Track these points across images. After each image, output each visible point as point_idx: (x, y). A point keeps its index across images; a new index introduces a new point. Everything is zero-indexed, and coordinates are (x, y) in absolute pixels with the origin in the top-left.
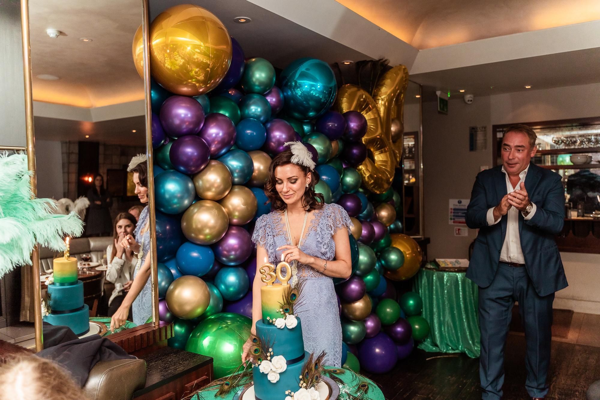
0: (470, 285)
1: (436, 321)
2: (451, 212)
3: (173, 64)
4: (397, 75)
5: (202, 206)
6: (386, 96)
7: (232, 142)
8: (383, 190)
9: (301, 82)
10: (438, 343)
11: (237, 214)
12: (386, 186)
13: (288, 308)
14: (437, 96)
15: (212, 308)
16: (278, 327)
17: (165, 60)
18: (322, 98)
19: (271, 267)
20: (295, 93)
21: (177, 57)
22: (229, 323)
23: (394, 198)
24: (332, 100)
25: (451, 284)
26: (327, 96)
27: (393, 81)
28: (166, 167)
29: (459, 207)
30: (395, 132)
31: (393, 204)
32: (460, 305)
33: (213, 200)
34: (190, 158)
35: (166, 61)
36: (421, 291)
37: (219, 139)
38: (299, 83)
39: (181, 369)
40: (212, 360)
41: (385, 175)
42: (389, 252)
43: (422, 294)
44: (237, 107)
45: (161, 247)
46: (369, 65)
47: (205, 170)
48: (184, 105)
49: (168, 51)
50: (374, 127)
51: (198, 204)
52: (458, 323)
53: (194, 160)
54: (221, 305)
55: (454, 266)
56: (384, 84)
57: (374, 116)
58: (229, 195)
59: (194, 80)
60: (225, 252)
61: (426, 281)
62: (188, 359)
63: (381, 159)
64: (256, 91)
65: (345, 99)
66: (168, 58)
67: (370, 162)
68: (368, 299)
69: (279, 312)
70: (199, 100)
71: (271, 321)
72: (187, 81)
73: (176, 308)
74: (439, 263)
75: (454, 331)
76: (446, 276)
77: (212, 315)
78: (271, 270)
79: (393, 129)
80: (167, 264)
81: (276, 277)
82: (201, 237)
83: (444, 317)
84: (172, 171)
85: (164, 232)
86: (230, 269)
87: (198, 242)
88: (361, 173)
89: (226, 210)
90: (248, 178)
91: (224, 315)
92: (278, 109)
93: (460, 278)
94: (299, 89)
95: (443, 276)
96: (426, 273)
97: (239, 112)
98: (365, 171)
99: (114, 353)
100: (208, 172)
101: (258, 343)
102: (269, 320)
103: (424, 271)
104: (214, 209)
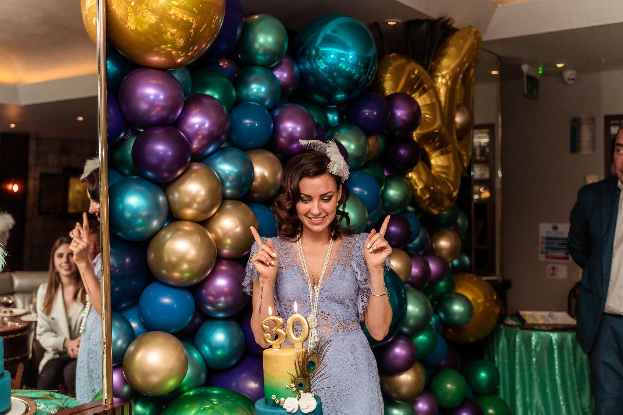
0: (571, 351)
1: (519, 403)
2: (542, 243)
3: (139, 22)
4: (465, 41)
5: (178, 230)
6: (448, 71)
7: (223, 137)
8: (443, 209)
9: (325, 51)
11: (228, 241)
12: (447, 203)
13: (303, 383)
14: (522, 71)
15: (190, 380)
16: (288, 411)
17: (127, 16)
18: (355, 74)
19: (278, 321)
20: (317, 66)
21: (146, 12)
22: (215, 403)
23: (459, 221)
24: (370, 77)
25: (542, 349)
26: (362, 71)
27: (459, 49)
28: (127, 171)
29: (553, 234)
30: (461, 125)
31: (457, 230)
32: (555, 380)
33: (194, 221)
34: (161, 159)
35: (129, 18)
36: (498, 359)
37: (205, 132)
38: (322, 51)
41: (446, 187)
42: (451, 300)
43: (499, 363)
44: (232, 86)
45: (117, 289)
46: (425, 25)
47: (183, 177)
48: (154, 82)
49: (133, 3)
50: (430, 117)
51: (173, 227)
52: (551, 406)
53: (168, 162)
54: (203, 376)
55: (546, 322)
56: (446, 54)
57: (431, 100)
58: (217, 215)
59: (169, 46)
60: (211, 298)
61: (505, 343)
63: (440, 163)
64: (259, 62)
65: (389, 75)
66: (133, 14)
67: (424, 167)
68: (420, 369)
69: (290, 389)
70: (176, 75)
71: (277, 402)
72: (159, 46)
73: (138, 379)
74: (524, 317)
76: (534, 337)
77: (190, 390)
78: (279, 325)
79: (459, 119)
80: (126, 314)
81: (286, 335)
82: (176, 275)
83: (531, 397)
84: (135, 177)
85: (122, 267)
86: (217, 323)
87: (172, 283)
88: (411, 184)
89: (213, 235)
90: (246, 189)
91: (209, 390)
92: (291, 89)
93: (556, 339)
94: (321, 61)
95: (530, 338)
96: (506, 331)
97: (234, 93)
98: (417, 181)
100: (188, 181)
102: (275, 399)
103: (502, 329)
104: (196, 235)
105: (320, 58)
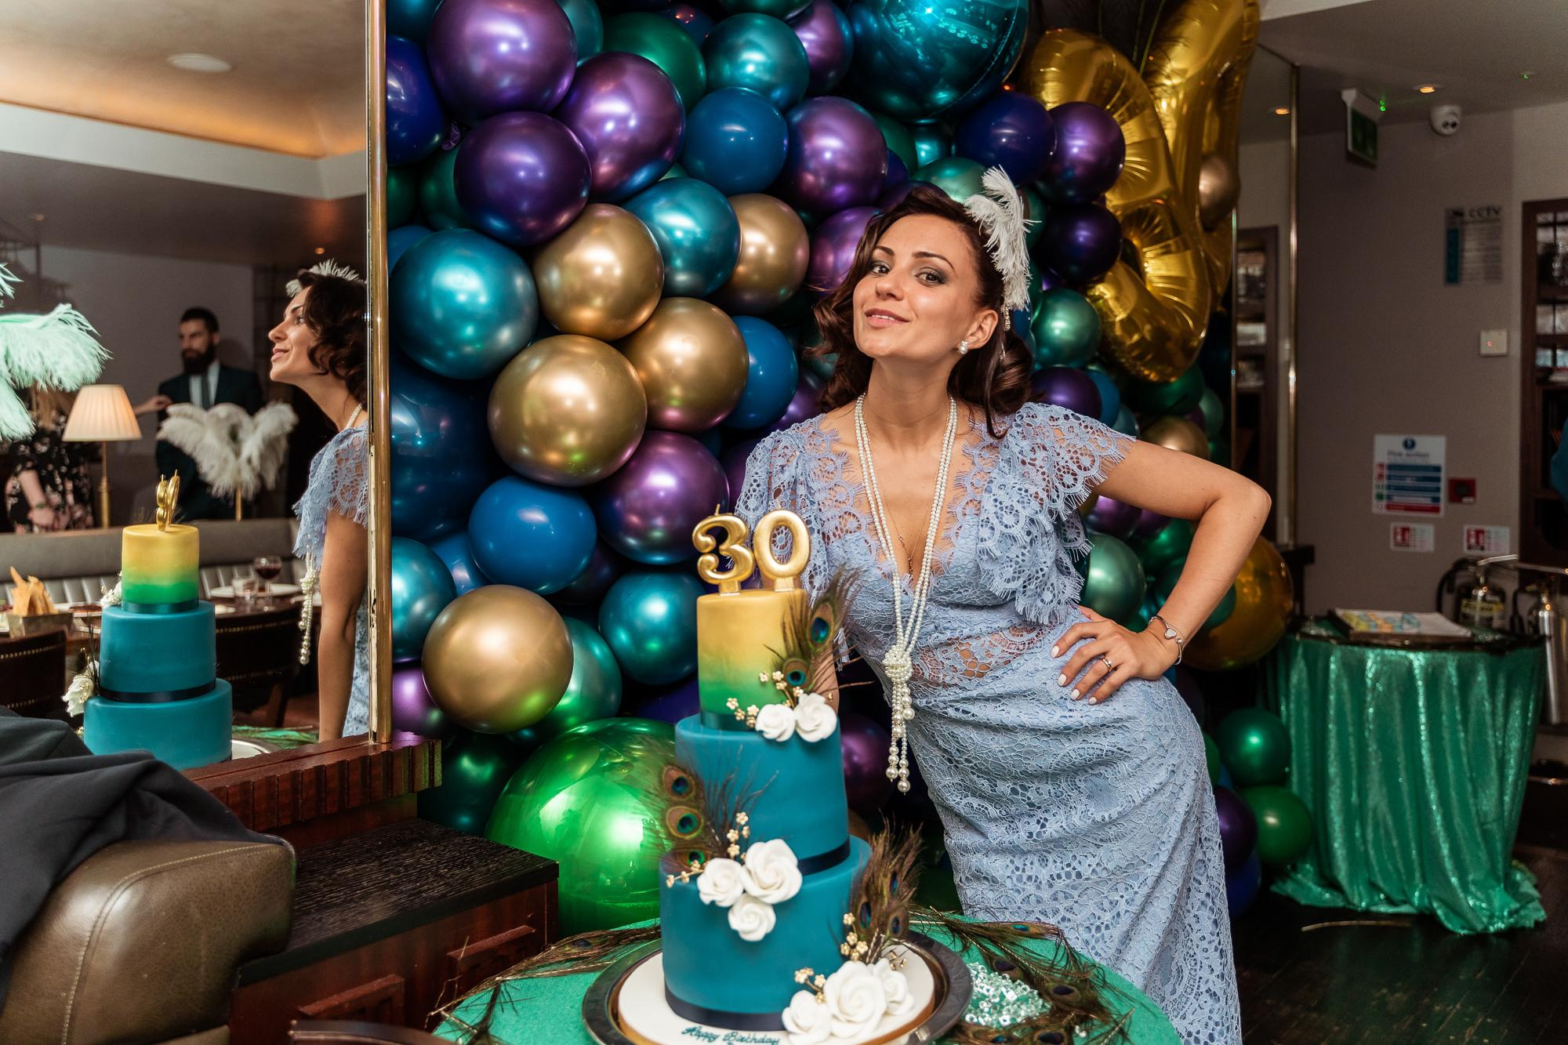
0: (1455, 692)
1: (1335, 806)
2: (1381, 476)
4: (1224, 9)
5: (556, 352)
6: (1183, 80)
7: (668, 153)
8: (1170, 371)
10: (1342, 874)
11: (676, 391)
12: (1179, 359)
14: (1344, 104)
15: (584, 703)
16: (767, 737)
18: (976, 45)
20: (892, 27)
22: (636, 753)
23: (1204, 406)
25: (1388, 686)
27: (1211, 25)
29: (1405, 458)
30: (1212, 196)
31: (1198, 420)
32: (1421, 756)
33: (597, 335)
34: (522, 187)
36: (1288, 708)
37: (627, 140)
39: (435, 893)
40: (552, 870)
41: (1178, 320)
43: (1288, 716)
44: (698, 56)
47: (572, 232)
48: (509, 8)
50: (1145, 170)
51: (545, 346)
52: (1409, 816)
53: (536, 195)
54: (613, 698)
55: (1398, 631)
56: (1181, 37)
57: (1147, 135)
58: (651, 326)
60: (634, 519)
61: (1304, 674)
62: (470, 863)
63: (1164, 273)
64: (761, 5)
65: (1053, 69)
67: (1129, 273)
69: (771, 684)
71: (742, 718)
74: (1346, 621)
75: (1395, 843)
76: (1372, 660)
77: (581, 722)
79: (1206, 185)
82: (553, 457)
83: (1363, 794)
84: (461, 230)
86: (649, 577)
87: (547, 478)
88: (1101, 310)
89: (641, 374)
90: (720, 276)
91: (626, 725)
92: (832, 74)
93: (1421, 667)
94: (903, 16)
95: (1362, 663)
96: (1306, 649)
97: (701, 68)
98: (1111, 303)
99: (183, 816)
100: (583, 241)
101: (692, 795)
102: (736, 710)
103: (1297, 644)
104: (596, 363)
105: (902, 10)
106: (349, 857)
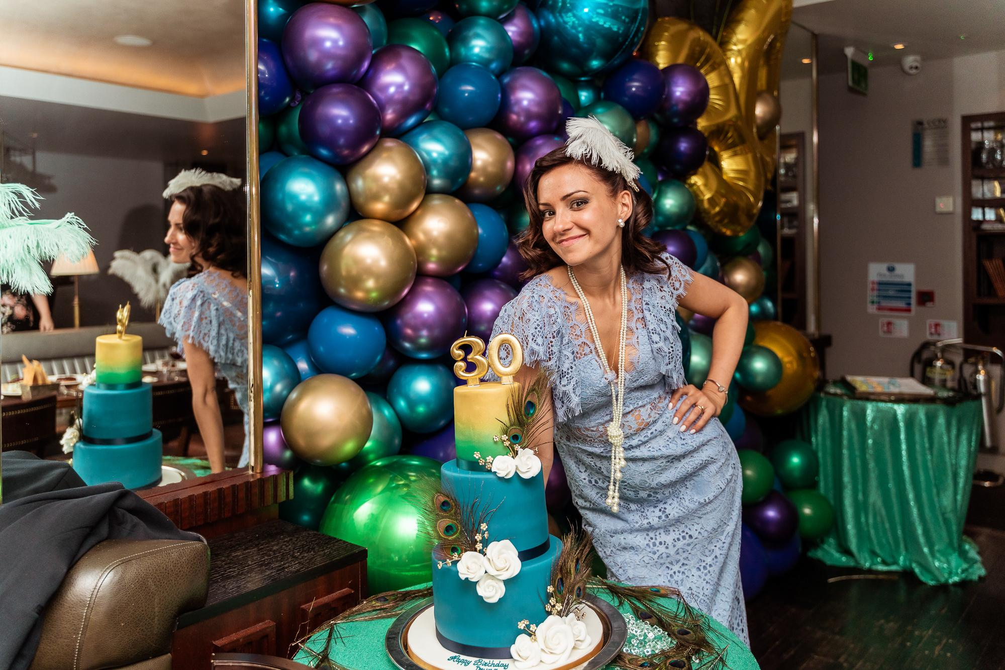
1: (848, 502)
2: (873, 290)
5: (361, 230)
6: (745, 46)
7: (428, 105)
8: (739, 229)
10: (853, 547)
11: (434, 252)
12: (745, 221)
13: (519, 434)
14: (846, 56)
15: (377, 444)
16: (500, 476)
18: (616, 32)
20: (564, 21)
22: (413, 478)
23: (761, 249)
24: (636, 40)
25: (881, 426)
27: (761, 13)
28: (292, 150)
29: (888, 278)
30: (763, 119)
31: (758, 260)
32: (902, 470)
33: (386, 219)
34: (340, 129)
36: (817, 439)
37: (403, 98)
38: (571, 1)
39: (293, 569)
40: (364, 553)
41: (744, 198)
42: (751, 356)
43: (817, 445)
44: (443, 41)
45: (278, 314)
47: (370, 156)
48: (330, 21)
50: (722, 104)
51: (355, 226)
52: (896, 509)
53: (348, 134)
54: (397, 441)
55: (886, 390)
56: (743, 19)
57: (722, 82)
58: (419, 212)
60: (409, 331)
61: (827, 419)
62: (313, 549)
63: (735, 167)
64: (482, 11)
65: (664, 43)
67: (712, 169)
70: (366, 20)
71: (483, 463)
73: (301, 441)
74: (853, 384)
75: (887, 525)
76: (870, 411)
77: (377, 459)
79: (760, 111)
80: (290, 351)
82: (360, 295)
83: (866, 495)
84: (303, 156)
85: (285, 282)
86: (418, 367)
87: (355, 307)
88: (695, 193)
89: (413, 242)
90: (460, 180)
91: (404, 460)
92: (527, 52)
93: (902, 414)
94: (570, 14)
95: (863, 412)
96: (828, 402)
97: (447, 51)
98: (702, 188)
99: (142, 523)
100: (378, 161)
101: (453, 512)
102: (479, 459)
103: (822, 399)
104: (386, 237)
105: (569, 10)
106: (239, 545)
